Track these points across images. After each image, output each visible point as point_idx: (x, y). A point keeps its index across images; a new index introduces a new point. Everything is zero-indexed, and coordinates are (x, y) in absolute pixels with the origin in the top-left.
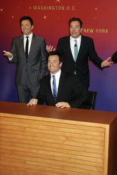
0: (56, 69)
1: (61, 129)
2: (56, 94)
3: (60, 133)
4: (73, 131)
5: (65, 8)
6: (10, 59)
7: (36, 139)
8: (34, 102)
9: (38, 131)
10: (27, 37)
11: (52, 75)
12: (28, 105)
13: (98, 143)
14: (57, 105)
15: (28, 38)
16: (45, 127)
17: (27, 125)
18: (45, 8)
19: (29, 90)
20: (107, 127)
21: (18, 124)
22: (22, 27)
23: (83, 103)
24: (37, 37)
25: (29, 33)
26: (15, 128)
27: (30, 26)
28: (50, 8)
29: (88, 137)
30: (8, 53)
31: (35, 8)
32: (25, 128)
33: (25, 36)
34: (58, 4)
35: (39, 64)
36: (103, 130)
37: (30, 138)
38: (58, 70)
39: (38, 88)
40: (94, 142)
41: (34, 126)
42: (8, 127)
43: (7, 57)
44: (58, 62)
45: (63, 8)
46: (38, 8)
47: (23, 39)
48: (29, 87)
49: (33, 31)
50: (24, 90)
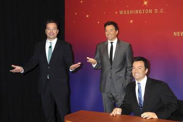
0: (141, 75)
2: (142, 103)
5: (153, 11)
6: (94, 66)
8: (117, 111)
10: (112, 43)
11: (137, 82)
12: (111, 115)
18: (132, 12)
22: (107, 33)
24: (122, 42)
25: (113, 39)
28: (137, 12)
31: (121, 12)
33: (109, 42)
35: (124, 71)
38: (144, 77)
45: (151, 11)
46: (125, 13)
47: (107, 45)
48: (114, 95)
49: (117, 36)
50: (109, 98)
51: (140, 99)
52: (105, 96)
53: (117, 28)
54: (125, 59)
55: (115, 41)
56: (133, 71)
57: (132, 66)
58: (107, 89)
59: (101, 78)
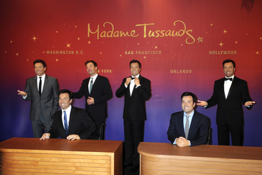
0: (66, 105)
1: (71, 160)
2: (67, 127)
3: (71, 164)
4: (82, 161)
5: (75, 52)
6: (24, 98)
7: (48, 171)
8: (46, 136)
9: (50, 163)
11: (63, 111)
12: (41, 139)
13: (105, 170)
14: (68, 138)
15: (41, 79)
16: (57, 160)
17: (39, 159)
18: (57, 52)
19: (42, 125)
20: (112, 155)
21: (31, 159)
22: (36, 69)
23: (91, 134)
24: (49, 77)
25: (41, 74)
26: (28, 163)
27: (42, 68)
28: (61, 52)
29: (96, 165)
30: (22, 93)
31: (48, 52)
32: (37, 162)
33: (38, 77)
34: (68, 49)
35: (51, 101)
36: (108, 158)
37: (43, 171)
38: (69, 106)
39: (51, 123)
40: (101, 169)
41: (46, 159)
42: (21, 162)
43: (21, 96)
44: (68, 99)
45: (73, 52)
46: (51, 52)
47: (36, 79)
48: (43, 122)
49: (45, 72)
50: (39, 125)
51: (66, 124)
52: (34, 124)
53: (45, 65)
54: (52, 92)
55: (44, 77)
56: (60, 101)
57: (59, 97)
58: (37, 118)
59: (31, 108)
